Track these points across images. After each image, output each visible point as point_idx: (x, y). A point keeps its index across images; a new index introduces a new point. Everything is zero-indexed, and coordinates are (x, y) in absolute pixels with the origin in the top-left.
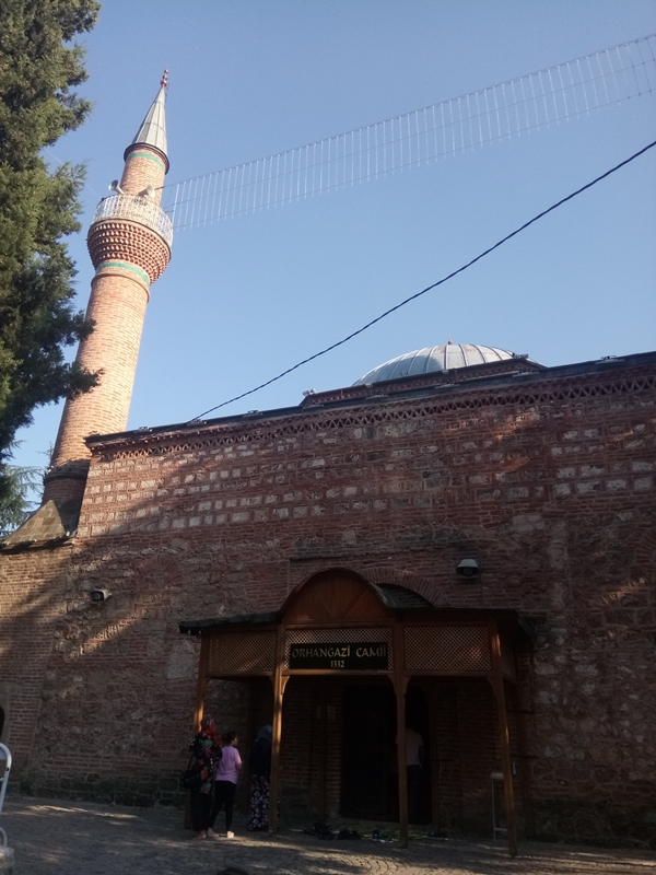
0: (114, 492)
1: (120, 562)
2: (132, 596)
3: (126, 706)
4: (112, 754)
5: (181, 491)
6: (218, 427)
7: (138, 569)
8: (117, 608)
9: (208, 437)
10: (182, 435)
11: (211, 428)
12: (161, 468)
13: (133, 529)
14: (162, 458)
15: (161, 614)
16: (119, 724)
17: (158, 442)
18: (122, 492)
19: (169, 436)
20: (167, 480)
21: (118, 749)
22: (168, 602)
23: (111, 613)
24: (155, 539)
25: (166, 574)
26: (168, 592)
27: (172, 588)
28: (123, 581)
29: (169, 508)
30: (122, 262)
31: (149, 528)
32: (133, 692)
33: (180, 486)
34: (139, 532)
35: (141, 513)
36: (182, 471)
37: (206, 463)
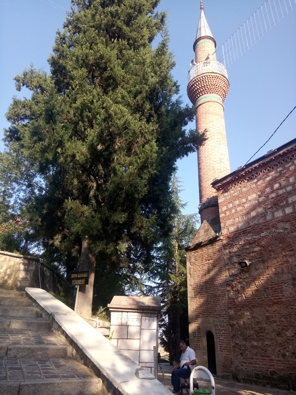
0: (234, 207)
1: (250, 244)
2: (263, 261)
3: (281, 328)
4: (280, 358)
5: (273, 195)
6: (285, 150)
7: (262, 246)
8: (256, 270)
9: (281, 158)
10: (263, 163)
11: (281, 152)
12: (257, 186)
13: (251, 224)
14: (256, 180)
15: (285, 270)
16: (279, 339)
17: (251, 172)
18: (239, 205)
19: (256, 167)
20: (262, 192)
21: (284, 355)
22: (287, 262)
23: (254, 273)
24: (267, 226)
25: (281, 245)
26: (285, 256)
27: (287, 253)
28: (255, 254)
29: (269, 207)
30: (206, 95)
31: (261, 221)
32: (283, 319)
33: (272, 192)
34: (255, 224)
35: (253, 214)
36: (270, 184)
37: (285, 174)
